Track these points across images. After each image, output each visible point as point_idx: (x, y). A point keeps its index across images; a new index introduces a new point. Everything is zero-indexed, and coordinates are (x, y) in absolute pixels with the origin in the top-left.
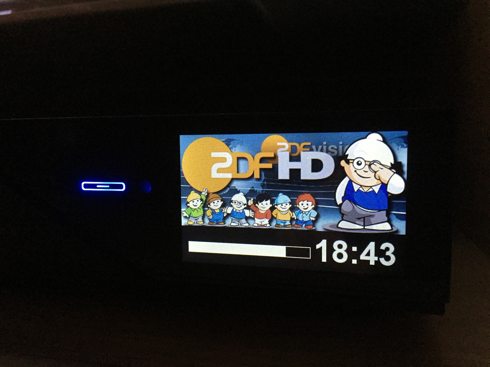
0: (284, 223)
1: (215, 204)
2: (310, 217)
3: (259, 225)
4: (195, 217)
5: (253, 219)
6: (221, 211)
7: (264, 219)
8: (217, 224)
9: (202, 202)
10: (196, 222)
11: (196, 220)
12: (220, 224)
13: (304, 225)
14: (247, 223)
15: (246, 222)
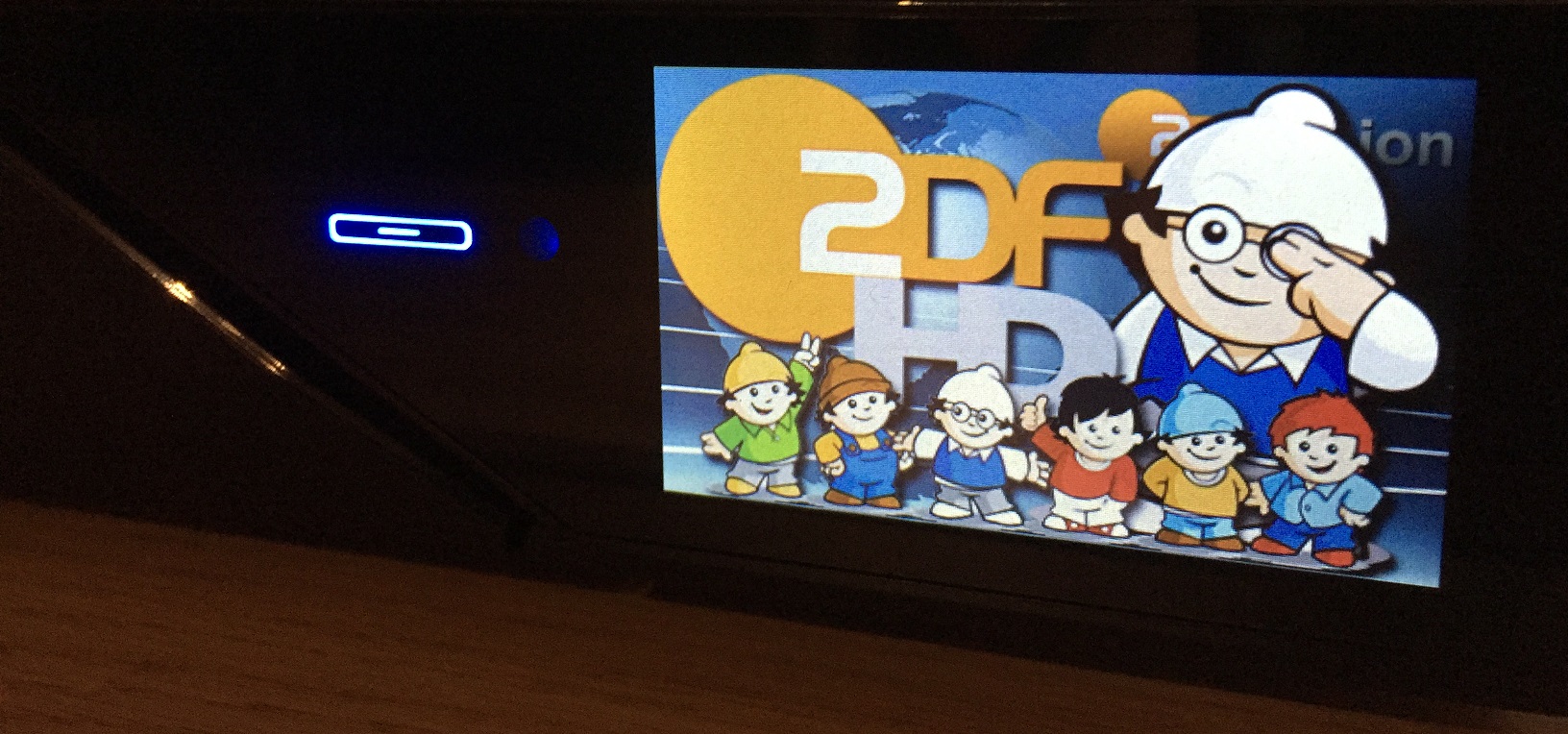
0: (1203, 526)
1: (859, 411)
2: (1343, 511)
3: (1074, 526)
4: (759, 464)
5: (1047, 493)
6: (886, 445)
7: (1101, 500)
8: (864, 503)
9: (793, 397)
10: (764, 484)
11: (766, 474)
12: (882, 502)
13: (1308, 547)
14: (1012, 510)
15: (1010, 506)
